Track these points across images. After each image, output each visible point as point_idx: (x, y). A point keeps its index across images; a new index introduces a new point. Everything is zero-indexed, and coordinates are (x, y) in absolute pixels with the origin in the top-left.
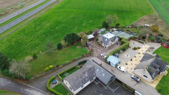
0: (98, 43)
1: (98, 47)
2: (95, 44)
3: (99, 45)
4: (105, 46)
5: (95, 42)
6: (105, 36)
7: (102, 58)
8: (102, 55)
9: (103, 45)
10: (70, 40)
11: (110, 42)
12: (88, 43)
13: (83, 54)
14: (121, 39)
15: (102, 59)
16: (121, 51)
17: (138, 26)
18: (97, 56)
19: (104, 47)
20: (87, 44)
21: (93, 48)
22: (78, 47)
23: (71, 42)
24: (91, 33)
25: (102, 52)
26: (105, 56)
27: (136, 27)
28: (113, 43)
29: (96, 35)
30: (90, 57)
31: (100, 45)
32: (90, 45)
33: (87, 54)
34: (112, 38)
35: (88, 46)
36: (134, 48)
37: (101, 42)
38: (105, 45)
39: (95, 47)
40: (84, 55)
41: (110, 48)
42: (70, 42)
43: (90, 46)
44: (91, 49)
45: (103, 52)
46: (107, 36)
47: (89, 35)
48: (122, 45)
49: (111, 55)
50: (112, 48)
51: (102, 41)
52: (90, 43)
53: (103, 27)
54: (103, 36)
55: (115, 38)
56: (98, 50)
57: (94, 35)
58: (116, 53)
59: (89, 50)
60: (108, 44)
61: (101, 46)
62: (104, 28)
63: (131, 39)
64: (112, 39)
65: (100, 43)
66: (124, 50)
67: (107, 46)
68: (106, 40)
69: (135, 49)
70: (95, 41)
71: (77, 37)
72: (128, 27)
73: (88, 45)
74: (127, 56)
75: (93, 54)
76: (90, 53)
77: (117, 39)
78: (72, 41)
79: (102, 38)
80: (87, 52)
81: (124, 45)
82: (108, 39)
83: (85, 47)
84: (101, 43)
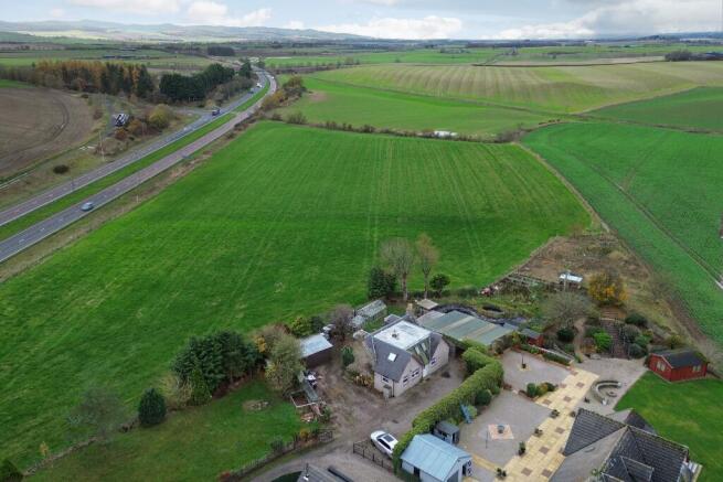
0: (354, 374)
1: (353, 396)
2: (340, 379)
3: (361, 384)
4: (386, 387)
5: (340, 371)
6: (384, 340)
7: (376, 452)
8: (374, 436)
9: (379, 382)
10: (209, 373)
11: (413, 365)
12: (301, 378)
13: (276, 439)
14: (464, 351)
15: (380, 458)
16: (469, 410)
17: (535, 284)
18: (350, 443)
19: (387, 392)
20: (296, 383)
21: (329, 402)
22: (251, 404)
23: (214, 381)
24: (315, 327)
25: (377, 420)
26: (390, 440)
27: (524, 290)
28: (425, 372)
29: (340, 334)
30: (319, 451)
31: (365, 385)
32: (315, 387)
33: (297, 439)
34: (419, 345)
35: (301, 397)
36: (525, 390)
37: (369, 367)
38: (390, 383)
39: (340, 397)
40: (285, 443)
41: (413, 396)
42: (206, 378)
43: (313, 397)
44: (318, 412)
45: (379, 421)
46: (394, 336)
47: (306, 336)
48: (471, 378)
49: (419, 433)
50: (423, 394)
51: (373, 363)
52: (311, 378)
53: (372, 298)
54: (376, 340)
55: (432, 343)
56: (354, 415)
57: (331, 336)
58: (444, 418)
59: (308, 418)
60: (402, 380)
61: (372, 389)
62: (379, 301)
63: (505, 345)
64: (417, 349)
65: (365, 373)
66: (481, 401)
67: (400, 388)
68: (392, 357)
69: (532, 393)
70: (337, 366)
71: (244, 351)
72: (487, 290)
73: (305, 388)
74: (500, 432)
75: (330, 436)
76: (316, 434)
77: (442, 350)
78: (221, 372)
79: (370, 346)
80: (299, 428)
81: (478, 375)
82: (397, 351)
83: (287, 400)
84: (370, 375)
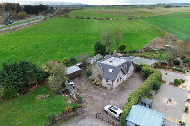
0: (92, 80)
1: (92, 90)
2: (85, 83)
3: (96, 84)
4: (109, 84)
5: (86, 80)
6: (105, 63)
8: (107, 108)
9: (104, 83)
11: (121, 74)
12: (67, 83)
17: (156, 49)
18: (94, 113)
21: (81, 93)
24: (73, 62)
28: (125, 78)
30: (76, 118)
31: (98, 85)
32: (73, 87)
33: (64, 113)
34: (122, 65)
35: (67, 92)
43: (72, 91)
44: (75, 98)
46: (111, 62)
47: (69, 66)
49: (134, 105)
51: (101, 74)
52: (71, 83)
54: (102, 64)
55: (128, 64)
56: (94, 98)
58: (143, 96)
59: (70, 101)
60: (116, 81)
61: (101, 86)
62: (99, 55)
63: (156, 66)
65: (98, 79)
67: (115, 84)
68: (111, 70)
72: (140, 51)
73: (68, 87)
74: (170, 101)
75: (82, 109)
76: (74, 109)
77: (132, 68)
79: (100, 67)
80: (65, 106)
82: (113, 68)
83: (59, 94)
